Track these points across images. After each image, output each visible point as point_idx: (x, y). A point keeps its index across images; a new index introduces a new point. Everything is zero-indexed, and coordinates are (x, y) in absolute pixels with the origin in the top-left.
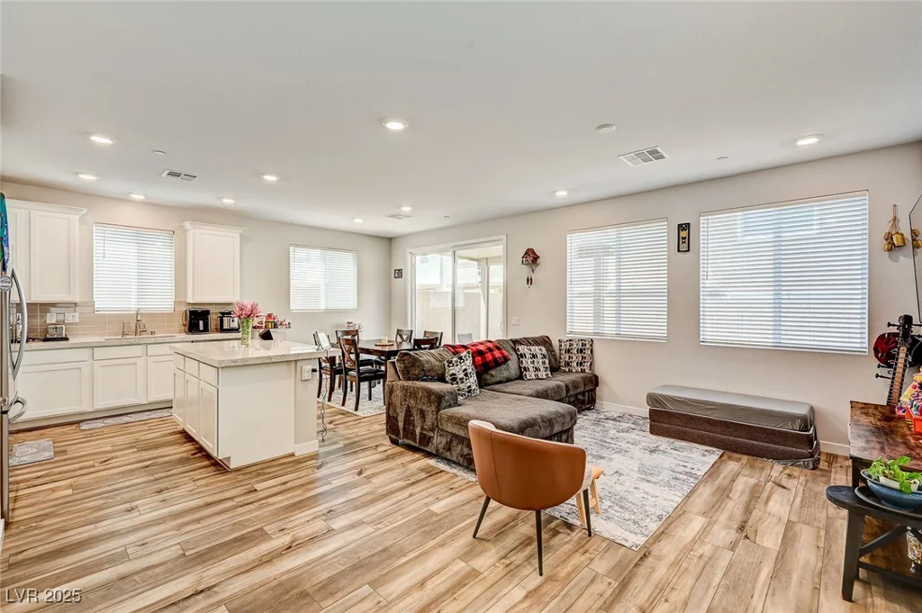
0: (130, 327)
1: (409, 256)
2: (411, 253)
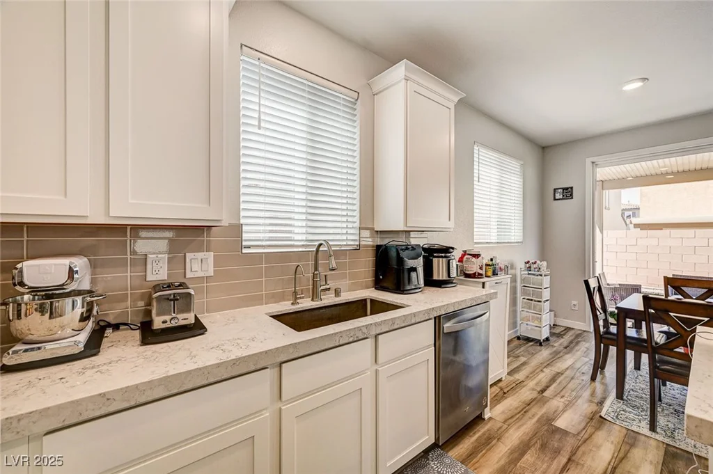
1: (591, 168)
2: (593, 163)
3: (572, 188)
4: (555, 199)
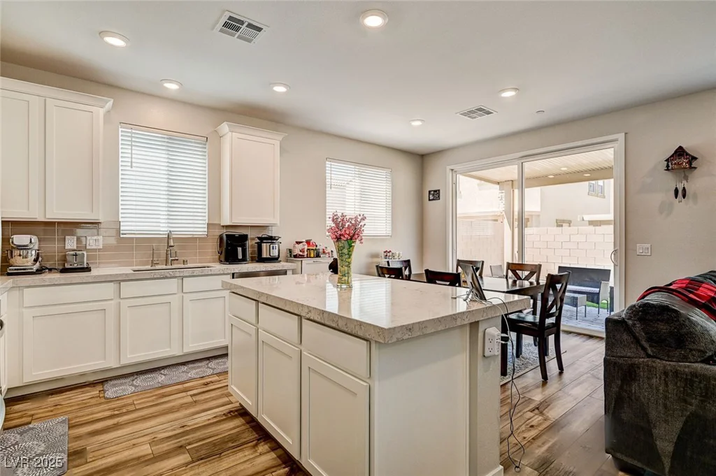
0: (159, 255)
1: (450, 174)
2: (452, 170)
3: (439, 190)
4: (429, 200)
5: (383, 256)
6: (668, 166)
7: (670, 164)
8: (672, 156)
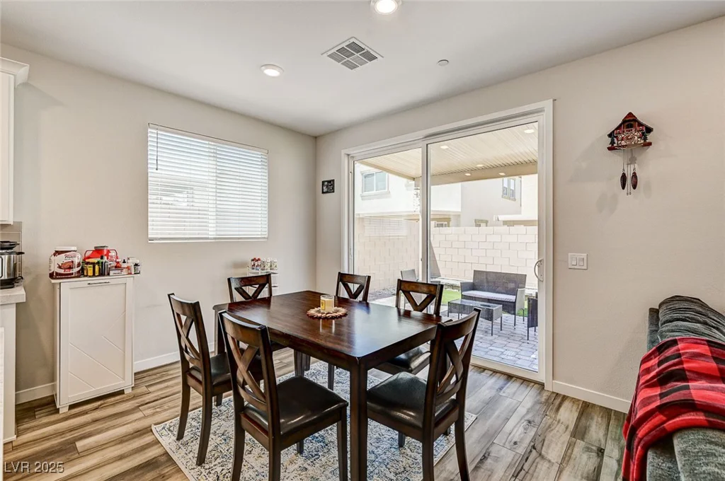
1: (345, 160)
2: (348, 155)
3: (333, 181)
4: (323, 193)
5: (250, 266)
6: (612, 143)
7: (615, 140)
8: (619, 128)
